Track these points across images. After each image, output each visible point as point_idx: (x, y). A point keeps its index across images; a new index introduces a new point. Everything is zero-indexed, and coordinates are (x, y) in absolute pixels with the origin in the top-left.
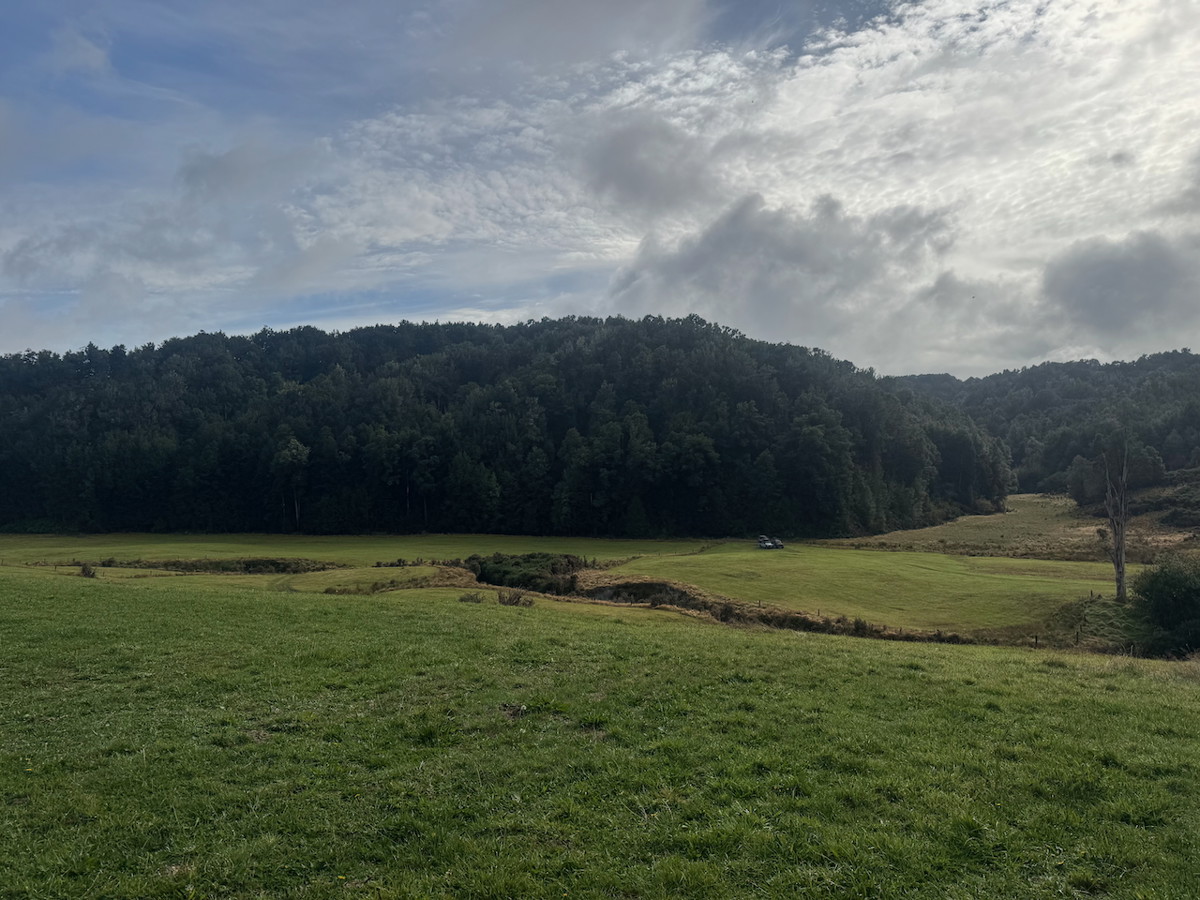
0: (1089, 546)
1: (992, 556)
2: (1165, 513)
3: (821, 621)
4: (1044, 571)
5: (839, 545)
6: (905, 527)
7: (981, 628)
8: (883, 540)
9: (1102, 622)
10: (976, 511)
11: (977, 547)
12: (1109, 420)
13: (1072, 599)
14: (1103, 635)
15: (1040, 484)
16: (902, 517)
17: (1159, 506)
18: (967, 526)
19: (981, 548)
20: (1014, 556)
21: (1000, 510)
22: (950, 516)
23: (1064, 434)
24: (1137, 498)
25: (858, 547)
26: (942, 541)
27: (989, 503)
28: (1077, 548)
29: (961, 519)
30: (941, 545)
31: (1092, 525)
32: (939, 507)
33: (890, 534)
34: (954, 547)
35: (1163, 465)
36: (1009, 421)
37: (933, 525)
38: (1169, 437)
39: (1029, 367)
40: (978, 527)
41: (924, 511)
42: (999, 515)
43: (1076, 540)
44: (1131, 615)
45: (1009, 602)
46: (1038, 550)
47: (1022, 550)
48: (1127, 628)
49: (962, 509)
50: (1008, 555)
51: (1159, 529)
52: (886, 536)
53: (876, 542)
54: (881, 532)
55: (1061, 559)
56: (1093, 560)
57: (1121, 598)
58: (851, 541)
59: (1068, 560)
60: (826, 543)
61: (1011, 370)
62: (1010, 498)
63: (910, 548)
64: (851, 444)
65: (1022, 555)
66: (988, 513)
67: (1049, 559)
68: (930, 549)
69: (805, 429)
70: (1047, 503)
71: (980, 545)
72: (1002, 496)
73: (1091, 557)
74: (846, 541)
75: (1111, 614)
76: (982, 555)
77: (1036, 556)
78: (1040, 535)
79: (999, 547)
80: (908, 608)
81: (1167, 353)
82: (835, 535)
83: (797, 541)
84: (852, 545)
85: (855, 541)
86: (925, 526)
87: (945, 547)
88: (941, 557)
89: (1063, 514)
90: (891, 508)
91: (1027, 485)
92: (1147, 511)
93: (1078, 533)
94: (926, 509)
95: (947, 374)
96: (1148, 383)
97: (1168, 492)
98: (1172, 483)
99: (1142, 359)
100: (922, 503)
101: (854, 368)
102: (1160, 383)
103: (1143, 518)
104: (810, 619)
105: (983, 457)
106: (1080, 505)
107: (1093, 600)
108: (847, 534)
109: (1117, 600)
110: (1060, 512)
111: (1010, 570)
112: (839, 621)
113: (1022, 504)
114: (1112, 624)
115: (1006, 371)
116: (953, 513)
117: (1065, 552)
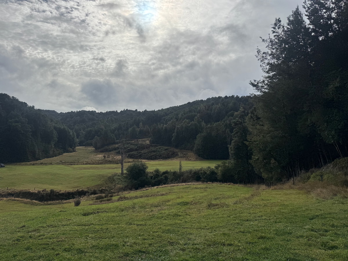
0: (102, 160)
1: (77, 165)
2: (117, 151)
3: (36, 192)
4: (94, 168)
5: (26, 164)
6: (48, 157)
7: (89, 186)
8: (41, 162)
9: (119, 180)
10: (68, 152)
11: (72, 162)
12: (102, 127)
13: (110, 175)
14: (120, 184)
15: (84, 144)
16: (47, 154)
17: (115, 149)
18: (66, 156)
19: (73, 162)
20: (83, 164)
21: (74, 151)
22: (60, 153)
23: (90, 130)
24: (110, 147)
25: (33, 165)
26: (61, 161)
27: (71, 149)
28: (99, 161)
29: (64, 154)
30: (61, 162)
31: (100, 154)
32: (57, 151)
33: (43, 160)
34: (65, 163)
35: (115, 139)
36: (74, 126)
37: (56, 156)
38: (115, 132)
39: (78, 111)
40: (70, 156)
41: (53, 152)
42: (74, 153)
43: (98, 159)
44: (126, 177)
45: (94, 178)
46: (89, 162)
47: (85, 163)
48: (125, 181)
49: (64, 151)
50: (82, 164)
51: (117, 155)
52: (42, 160)
53: (40, 163)
54: (40, 159)
55: (96, 164)
56: (104, 164)
57: (122, 173)
58: (30, 163)
59: (98, 164)
60: (21, 164)
61: (73, 111)
62: (77, 148)
63: (51, 164)
64: (31, 130)
65: (86, 164)
66: (71, 152)
67: (93, 164)
68: (58, 164)
69: (13, 124)
70: (87, 149)
71: (73, 161)
72: (75, 147)
73: (104, 163)
74: (28, 163)
75: (121, 178)
76: (74, 165)
77: (90, 164)
78: (88, 158)
79: (78, 162)
80: (64, 183)
81: (112, 111)
82: (24, 161)
83: (9, 164)
84: (31, 164)
85: (32, 162)
86: (53, 157)
87: (62, 163)
88: (62, 166)
89: (92, 152)
90: (43, 152)
91: (81, 144)
92: (113, 150)
93: (98, 157)
94: (54, 151)
95: (54, 111)
96: (110, 118)
97: (117, 146)
98: (117, 143)
99: (107, 112)
100: (53, 149)
101: (28, 105)
102: (113, 118)
103: (112, 152)
104: (32, 191)
105: (70, 136)
106: (96, 149)
107: (116, 175)
108: (28, 161)
109: (121, 174)
110: (91, 151)
111: (85, 168)
112: (43, 191)
113: (80, 149)
114: (121, 181)
115: (72, 111)
116: (61, 152)
117: (97, 162)
